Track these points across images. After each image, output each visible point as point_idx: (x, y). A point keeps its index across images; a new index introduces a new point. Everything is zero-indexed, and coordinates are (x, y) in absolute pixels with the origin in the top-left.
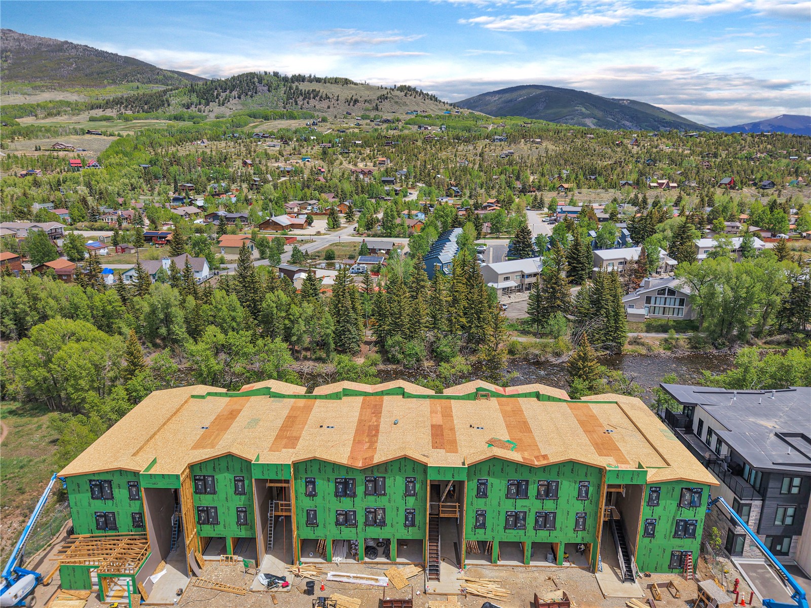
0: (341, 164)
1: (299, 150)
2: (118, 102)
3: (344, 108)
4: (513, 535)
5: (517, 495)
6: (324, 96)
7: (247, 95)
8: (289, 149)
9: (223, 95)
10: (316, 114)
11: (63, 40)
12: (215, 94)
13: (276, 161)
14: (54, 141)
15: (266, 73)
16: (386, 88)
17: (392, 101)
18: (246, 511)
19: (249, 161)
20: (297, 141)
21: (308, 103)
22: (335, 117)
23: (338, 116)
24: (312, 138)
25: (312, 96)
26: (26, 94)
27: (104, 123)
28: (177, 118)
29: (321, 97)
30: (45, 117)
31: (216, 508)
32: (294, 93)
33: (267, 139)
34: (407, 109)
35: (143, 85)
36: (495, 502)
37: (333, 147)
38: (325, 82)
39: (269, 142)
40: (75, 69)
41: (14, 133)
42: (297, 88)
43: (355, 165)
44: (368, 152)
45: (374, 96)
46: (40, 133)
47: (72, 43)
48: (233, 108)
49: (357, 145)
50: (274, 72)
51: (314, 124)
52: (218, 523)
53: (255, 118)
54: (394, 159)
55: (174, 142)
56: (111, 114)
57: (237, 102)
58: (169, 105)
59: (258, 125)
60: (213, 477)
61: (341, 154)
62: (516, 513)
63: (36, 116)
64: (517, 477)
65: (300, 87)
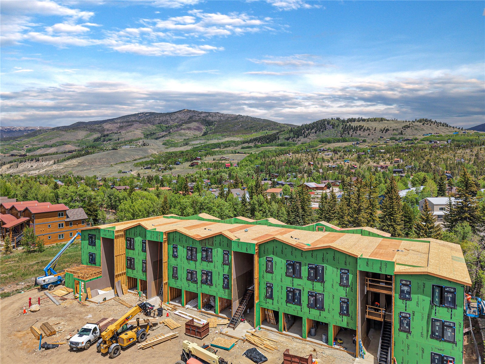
0: (369, 163)
1: (344, 157)
2: (256, 140)
3: (379, 134)
4: (293, 310)
5: (294, 274)
6: (366, 128)
7: (320, 131)
8: (337, 156)
9: (307, 132)
10: (360, 138)
11: (237, 114)
12: (303, 132)
13: (328, 163)
14: (222, 156)
15: (332, 119)
16: (409, 121)
17: (413, 128)
18: (146, 263)
19: (312, 163)
20: (343, 152)
21: (356, 133)
22: (373, 140)
23: (374, 139)
24: (353, 150)
25: (359, 129)
26: (219, 139)
27: (248, 149)
28: (281, 145)
29: (365, 129)
30: (224, 148)
31: (134, 259)
32: (348, 128)
33: (325, 152)
34: (424, 132)
35: (270, 132)
36: (279, 278)
37: (365, 154)
38: (368, 121)
39: (326, 153)
40: (241, 127)
41: (207, 154)
42: (350, 125)
43: (378, 163)
44: (389, 156)
45: (400, 126)
46: (217, 153)
47: (241, 116)
48: (312, 138)
49: (381, 153)
50: (337, 118)
51: (357, 144)
52: (134, 269)
53: (323, 143)
54: (406, 159)
55: (275, 155)
56: (251, 145)
57: (314, 135)
58: (279, 139)
59: (323, 146)
60: (133, 239)
61: (370, 158)
62: (294, 290)
63: (220, 148)
64: (292, 259)
65: (352, 125)
